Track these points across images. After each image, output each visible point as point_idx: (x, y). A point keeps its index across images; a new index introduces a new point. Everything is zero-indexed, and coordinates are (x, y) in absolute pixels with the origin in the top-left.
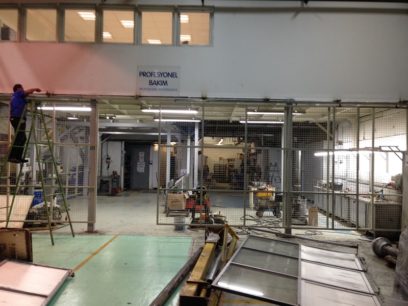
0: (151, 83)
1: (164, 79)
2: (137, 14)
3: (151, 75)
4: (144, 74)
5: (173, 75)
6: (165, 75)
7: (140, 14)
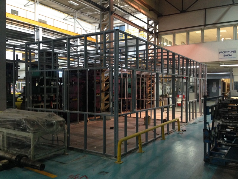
0: (224, 56)
1: (230, 54)
2: (218, 30)
3: (224, 52)
4: (221, 52)
5: (234, 52)
6: (231, 52)
7: (219, 30)
